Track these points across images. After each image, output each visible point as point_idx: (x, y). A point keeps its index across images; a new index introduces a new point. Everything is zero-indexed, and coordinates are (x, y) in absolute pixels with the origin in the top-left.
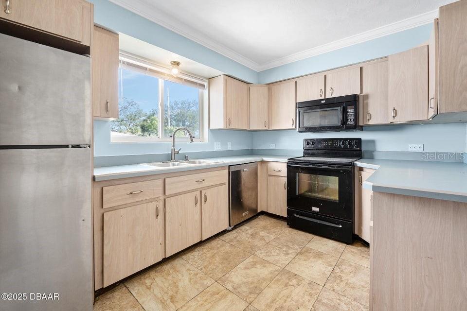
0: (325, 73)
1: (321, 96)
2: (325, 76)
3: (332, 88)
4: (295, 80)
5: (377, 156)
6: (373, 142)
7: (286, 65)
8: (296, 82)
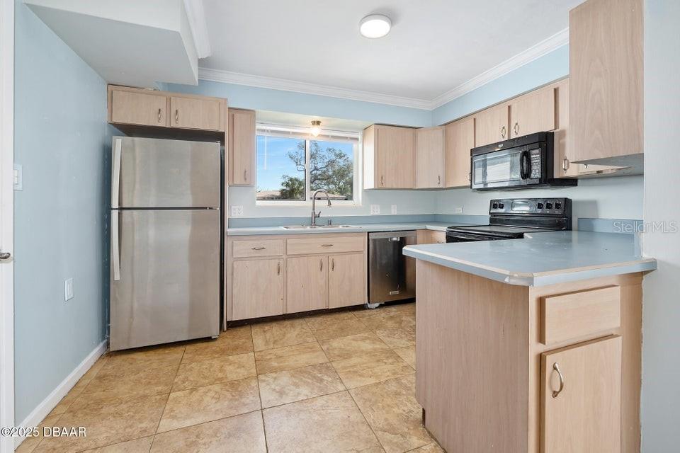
0: (509, 103)
1: (504, 137)
2: (509, 107)
3: (517, 124)
4: (473, 117)
5: (599, 228)
6: (593, 204)
7: (462, 97)
8: (475, 119)
